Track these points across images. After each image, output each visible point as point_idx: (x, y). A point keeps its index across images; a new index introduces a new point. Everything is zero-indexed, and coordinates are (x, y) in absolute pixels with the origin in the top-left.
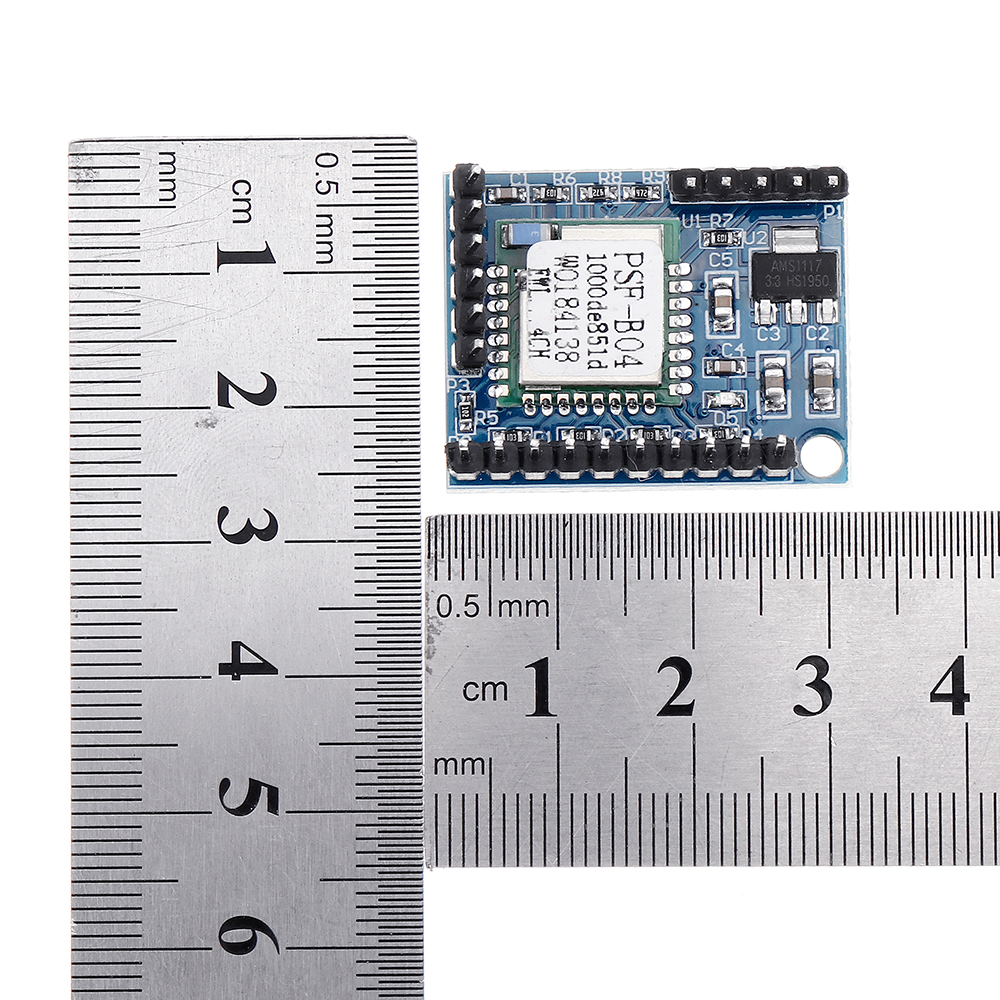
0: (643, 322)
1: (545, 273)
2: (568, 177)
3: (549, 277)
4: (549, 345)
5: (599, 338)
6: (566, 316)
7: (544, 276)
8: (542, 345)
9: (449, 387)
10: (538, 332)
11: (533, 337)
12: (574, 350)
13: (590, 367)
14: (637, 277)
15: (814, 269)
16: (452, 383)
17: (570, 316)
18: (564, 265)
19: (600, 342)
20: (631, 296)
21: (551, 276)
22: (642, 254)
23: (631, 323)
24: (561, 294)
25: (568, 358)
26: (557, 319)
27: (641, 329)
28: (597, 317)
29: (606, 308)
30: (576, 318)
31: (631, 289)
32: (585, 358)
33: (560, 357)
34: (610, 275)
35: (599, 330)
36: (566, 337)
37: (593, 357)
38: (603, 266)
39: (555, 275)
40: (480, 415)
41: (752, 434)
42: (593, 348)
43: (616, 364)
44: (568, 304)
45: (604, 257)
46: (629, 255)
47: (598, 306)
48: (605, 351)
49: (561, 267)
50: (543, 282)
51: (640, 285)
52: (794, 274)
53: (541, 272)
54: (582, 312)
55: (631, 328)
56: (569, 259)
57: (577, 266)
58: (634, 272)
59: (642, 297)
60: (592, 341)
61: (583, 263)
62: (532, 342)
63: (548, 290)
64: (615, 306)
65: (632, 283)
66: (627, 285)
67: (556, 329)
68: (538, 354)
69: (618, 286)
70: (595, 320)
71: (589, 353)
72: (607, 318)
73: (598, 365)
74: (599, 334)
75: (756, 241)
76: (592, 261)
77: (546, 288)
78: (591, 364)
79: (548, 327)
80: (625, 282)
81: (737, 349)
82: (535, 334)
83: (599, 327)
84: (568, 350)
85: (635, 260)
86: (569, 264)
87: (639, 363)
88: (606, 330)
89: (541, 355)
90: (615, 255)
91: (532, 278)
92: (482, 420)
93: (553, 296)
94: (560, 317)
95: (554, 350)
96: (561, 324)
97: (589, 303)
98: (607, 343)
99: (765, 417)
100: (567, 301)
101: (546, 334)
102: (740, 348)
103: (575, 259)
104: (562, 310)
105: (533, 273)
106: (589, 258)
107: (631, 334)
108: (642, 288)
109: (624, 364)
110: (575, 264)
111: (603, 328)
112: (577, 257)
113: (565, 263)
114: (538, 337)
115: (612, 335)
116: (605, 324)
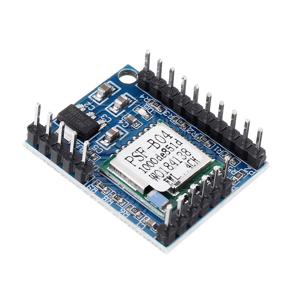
0: (148, 141)
1: (166, 180)
2: (122, 212)
3: (166, 178)
4: (189, 160)
5: (169, 149)
6: (173, 163)
7: (168, 180)
8: (191, 162)
9: (236, 188)
10: (188, 166)
11: (192, 166)
12: (181, 152)
13: (181, 143)
14: (135, 154)
15: (71, 115)
16: (234, 189)
17: (172, 162)
18: (157, 177)
19: (170, 147)
20: (143, 151)
21: (165, 177)
22: (126, 159)
23: (152, 144)
24: (168, 170)
25: (186, 151)
26: (178, 165)
27: (151, 140)
28: (162, 155)
29: (156, 154)
30: (170, 160)
31: (141, 153)
32: (180, 147)
33: (189, 154)
34: (144, 162)
35: (166, 151)
36: (180, 158)
37: (177, 145)
38: (143, 167)
39: (163, 177)
40: (234, 173)
41: (144, 98)
42: (174, 148)
43: (171, 137)
44: (169, 166)
45: (140, 168)
46: (131, 162)
47: (159, 157)
48: (171, 143)
49: (158, 177)
50: (170, 178)
51: (137, 151)
52: (79, 119)
53: (167, 181)
54: (166, 160)
55: (154, 143)
56: (153, 177)
57: (152, 173)
58: (134, 156)
59: (140, 148)
60: (172, 150)
61: (149, 172)
62: (194, 165)
63: (171, 174)
64: (152, 153)
65: (139, 154)
66: (141, 155)
67: (181, 162)
68: (195, 161)
69: (144, 157)
70: (164, 154)
71: (177, 147)
72: (159, 151)
73: (178, 142)
74: (167, 150)
75: (79, 145)
76: (146, 171)
77: (171, 176)
78: (180, 144)
79: (183, 165)
80: (141, 156)
81: (123, 123)
82: (190, 166)
83: (165, 152)
84: (184, 154)
85: (130, 159)
86: (155, 176)
87: (163, 132)
88: (163, 149)
89: (195, 159)
90: (135, 166)
91: (173, 182)
92: (235, 171)
93: (171, 172)
94: (175, 164)
95: (188, 158)
96: (178, 163)
97: (160, 160)
98: (168, 145)
99: (135, 99)
100: (168, 167)
101: (186, 164)
102: (121, 122)
103: (151, 176)
104: (173, 166)
105: (171, 183)
106: (146, 172)
107: (156, 141)
108: (137, 150)
109: (168, 135)
110: (153, 174)
111: (164, 150)
112: (149, 176)
113: (156, 177)
114: (190, 165)
115: (163, 146)
116: (162, 150)
